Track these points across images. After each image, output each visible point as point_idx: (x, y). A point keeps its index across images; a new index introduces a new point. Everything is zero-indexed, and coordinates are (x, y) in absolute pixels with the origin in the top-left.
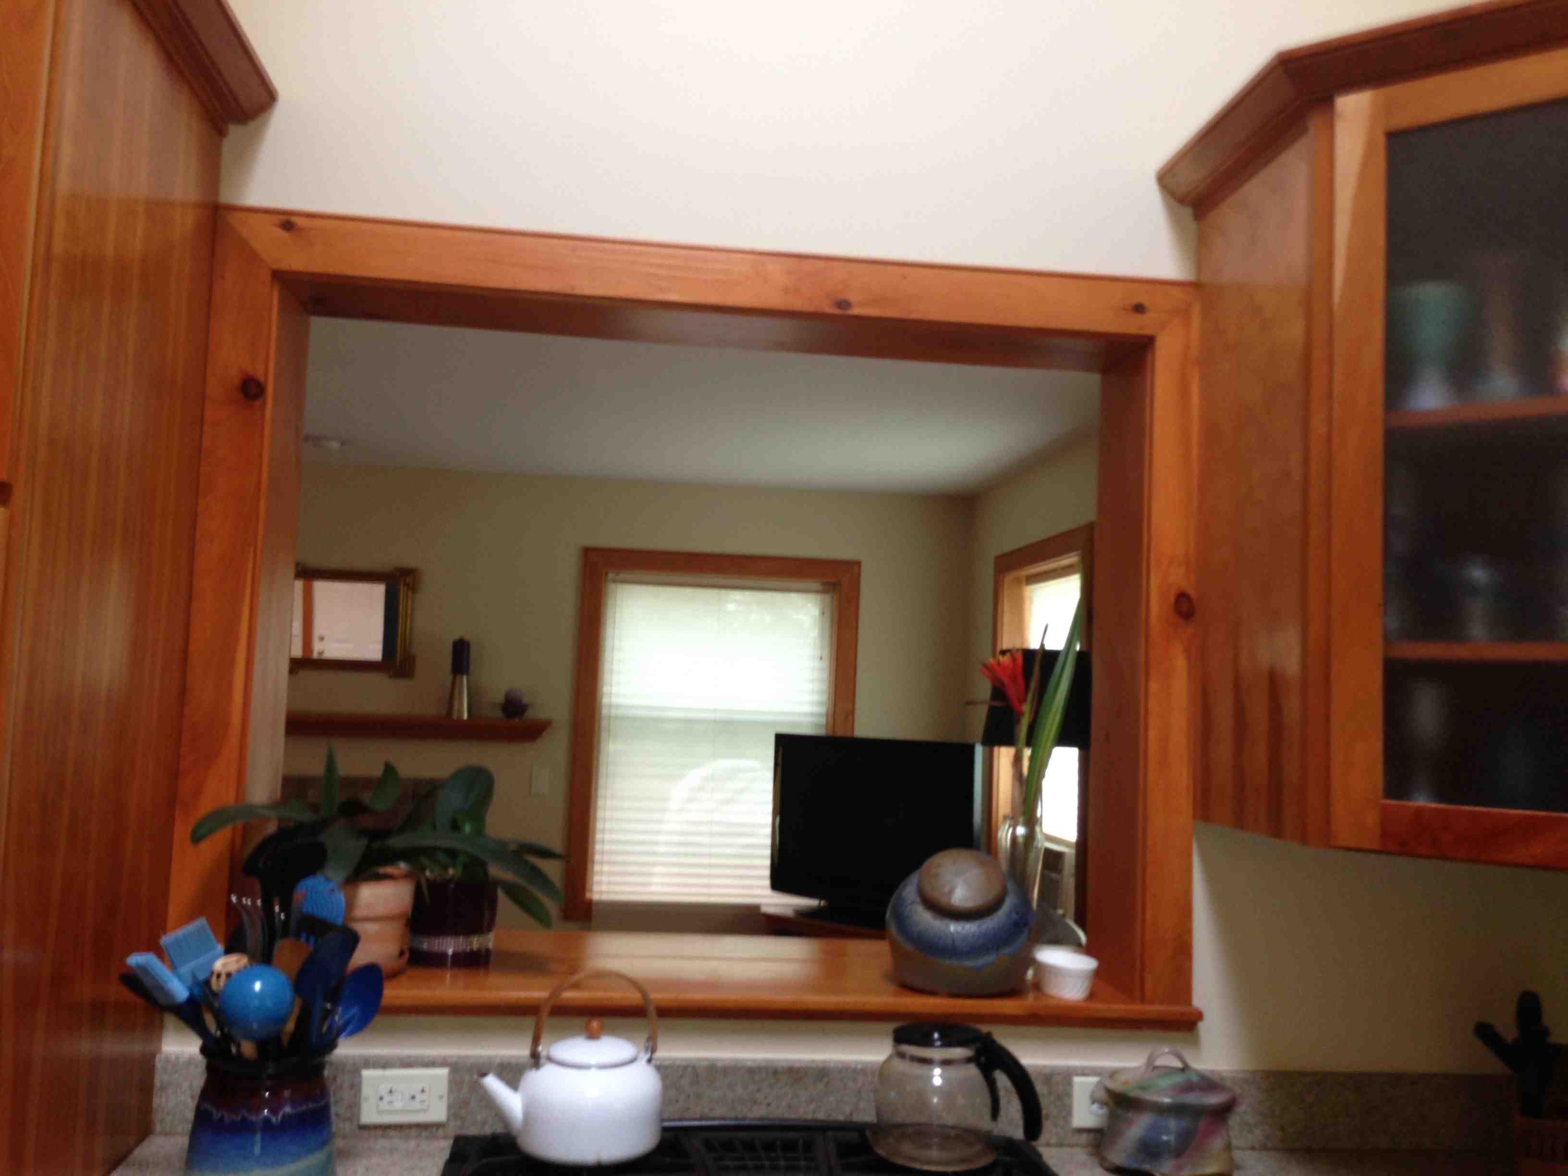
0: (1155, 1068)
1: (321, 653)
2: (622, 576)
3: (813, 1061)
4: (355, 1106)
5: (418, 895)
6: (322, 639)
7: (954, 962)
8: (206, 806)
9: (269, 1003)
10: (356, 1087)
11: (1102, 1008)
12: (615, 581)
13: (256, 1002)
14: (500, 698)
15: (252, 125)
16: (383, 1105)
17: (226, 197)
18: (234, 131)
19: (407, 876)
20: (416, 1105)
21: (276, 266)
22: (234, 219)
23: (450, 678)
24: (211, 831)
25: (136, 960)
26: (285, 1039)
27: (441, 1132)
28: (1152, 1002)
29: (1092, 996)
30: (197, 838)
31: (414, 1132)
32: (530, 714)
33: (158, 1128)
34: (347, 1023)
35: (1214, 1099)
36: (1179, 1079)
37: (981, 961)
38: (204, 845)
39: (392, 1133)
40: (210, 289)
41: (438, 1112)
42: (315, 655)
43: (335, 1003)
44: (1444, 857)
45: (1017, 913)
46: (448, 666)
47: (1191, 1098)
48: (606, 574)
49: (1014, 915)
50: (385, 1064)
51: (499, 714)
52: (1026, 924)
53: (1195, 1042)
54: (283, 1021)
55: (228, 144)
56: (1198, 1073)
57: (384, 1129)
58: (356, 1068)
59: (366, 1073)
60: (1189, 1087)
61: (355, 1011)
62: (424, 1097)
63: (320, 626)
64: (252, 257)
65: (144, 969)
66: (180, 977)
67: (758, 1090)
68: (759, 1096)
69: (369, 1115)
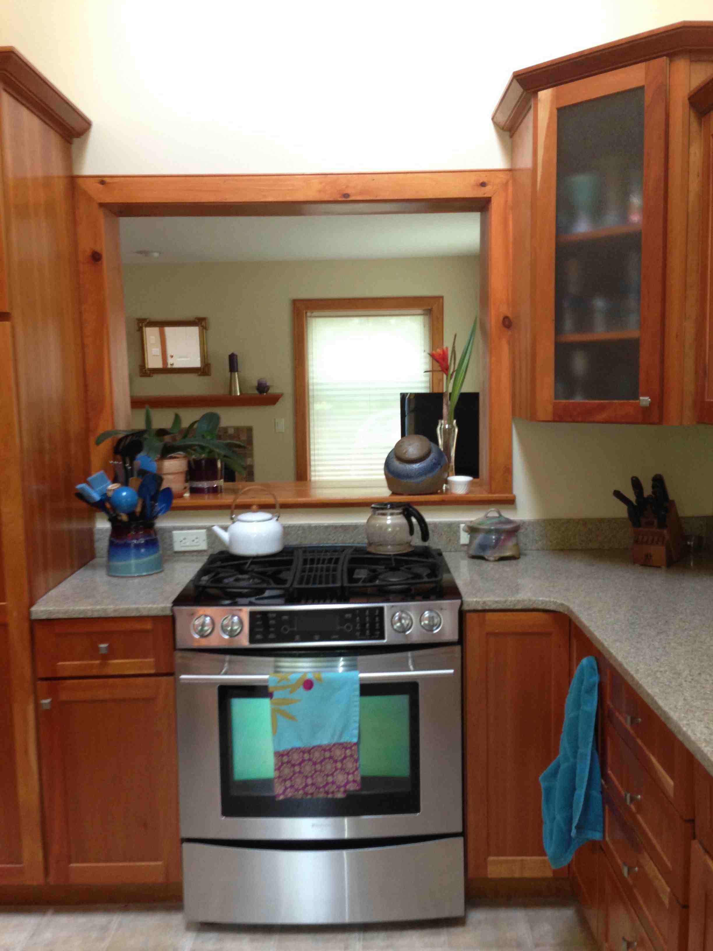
0: (487, 517)
1: (172, 365)
2: (315, 314)
3: (352, 523)
4: (171, 545)
5: (189, 463)
6: (172, 357)
7: (409, 481)
8: (100, 431)
9: (129, 500)
10: (171, 537)
11: (472, 496)
12: (311, 317)
13: (124, 500)
14: (256, 384)
15: (83, 137)
16: (182, 544)
17: (76, 173)
18: (76, 141)
19: (185, 457)
20: (194, 543)
21: (99, 202)
22: (80, 181)
23: (228, 374)
24: (103, 441)
25: (79, 486)
26: (138, 514)
27: (205, 553)
28: (494, 493)
29: (470, 492)
30: (98, 443)
31: (195, 554)
32: (271, 391)
33: (98, 555)
34: (161, 510)
35: (508, 527)
36: (496, 520)
37: (419, 480)
38: (102, 446)
39: (186, 554)
40: (74, 213)
41: (203, 546)
42: (169, 366)
43: (156, 501)
44: (574, 421)
45: (435, 460)
46: (228, 367)
47: (499, 526)
48: (306, 313)
49: (434, 461)
50: (182, 529)
51: (256, 392)
52: (439, 464)
53: (515, 508)
54: (135, 506)
55: (74, 147)
56: (504, 518)
57: (184, 552)
58: (170, 531)
59: (175, 532)
60: (501, 523)
61: (164, 505)
62: (197, 540)
63: (170, 351)
64: (90, 199)
65: (82, 489)
66: (96, 492)
67: (330, 534)
68: (330, 537)
69: (178, 547)
